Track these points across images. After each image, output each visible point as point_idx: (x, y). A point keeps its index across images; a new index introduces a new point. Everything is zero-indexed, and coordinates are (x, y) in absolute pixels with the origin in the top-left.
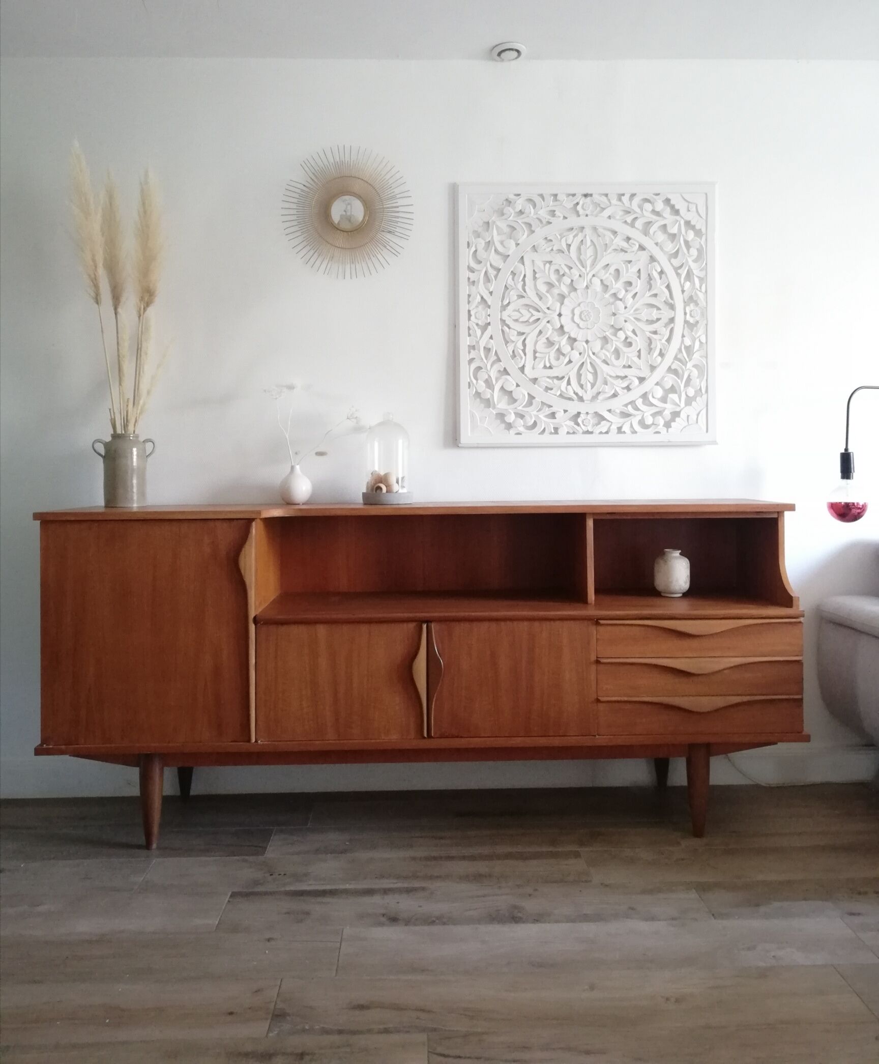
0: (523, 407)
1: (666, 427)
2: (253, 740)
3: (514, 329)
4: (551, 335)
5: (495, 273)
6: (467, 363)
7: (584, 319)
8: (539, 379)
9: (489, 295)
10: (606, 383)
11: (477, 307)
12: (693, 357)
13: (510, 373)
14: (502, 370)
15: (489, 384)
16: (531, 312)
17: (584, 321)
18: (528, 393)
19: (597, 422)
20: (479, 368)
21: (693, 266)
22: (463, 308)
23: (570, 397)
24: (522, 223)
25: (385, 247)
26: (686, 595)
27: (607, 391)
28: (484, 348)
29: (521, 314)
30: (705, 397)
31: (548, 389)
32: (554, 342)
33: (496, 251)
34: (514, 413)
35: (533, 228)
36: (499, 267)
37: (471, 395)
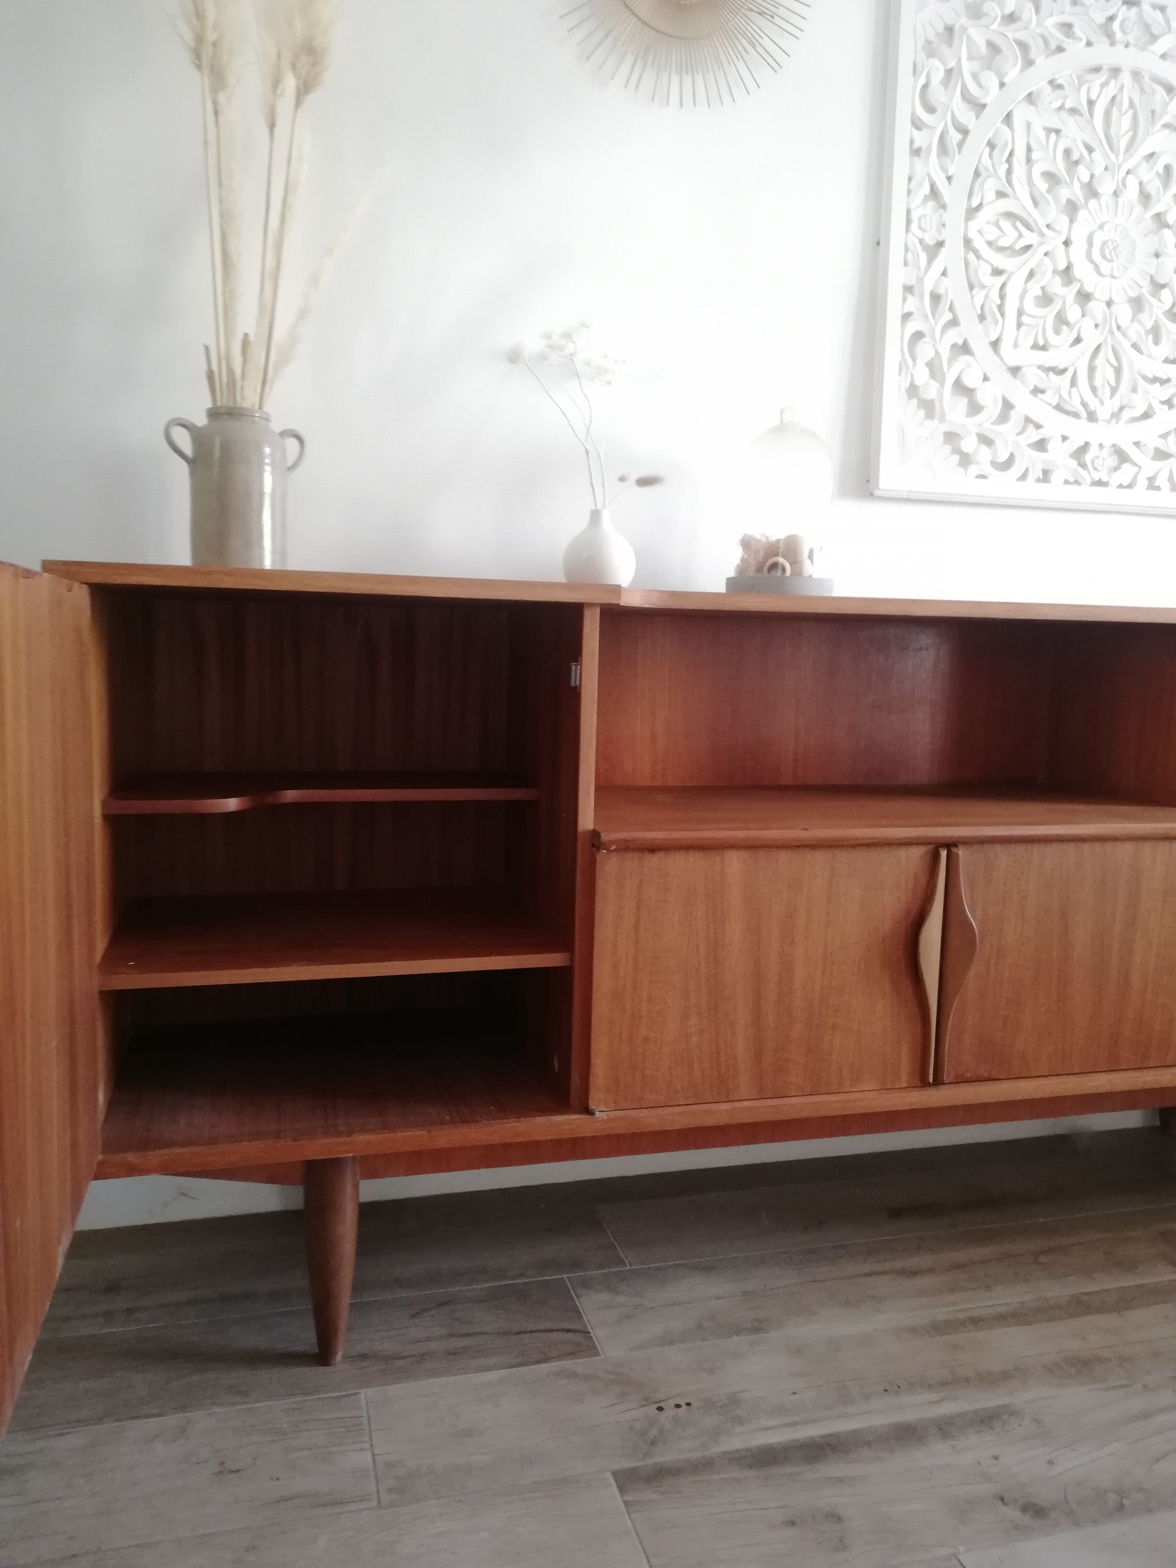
0: (992, 424)
3: (986, 262)
4: (1049, 281)
5: (960, 137)
6: (899, 321)
7: (1109, 257)
8: (1024, 369)
9: (946, 181)
10: (1135, 389)
11: (923, 203)
13: (974, 351)
14: (960, 343)
15: (934, 369)
16: (1019, 230)
17: (1108, 261)
18: (1003, 397)
19: (1115, 464)
20: (918, 336)
22: (898, 201)
23: (1075, 410)
24: (1013, 40)
25: (754, 46)
27: (1135, 404)
28: (932, 293)
29: (1003, 232)
31: (1037, 391)
32: (1053, 296)
33: (964, 88)
34: (977, 434)
35: (1032, 56)
36: (968, 127)
37: (903, 390)
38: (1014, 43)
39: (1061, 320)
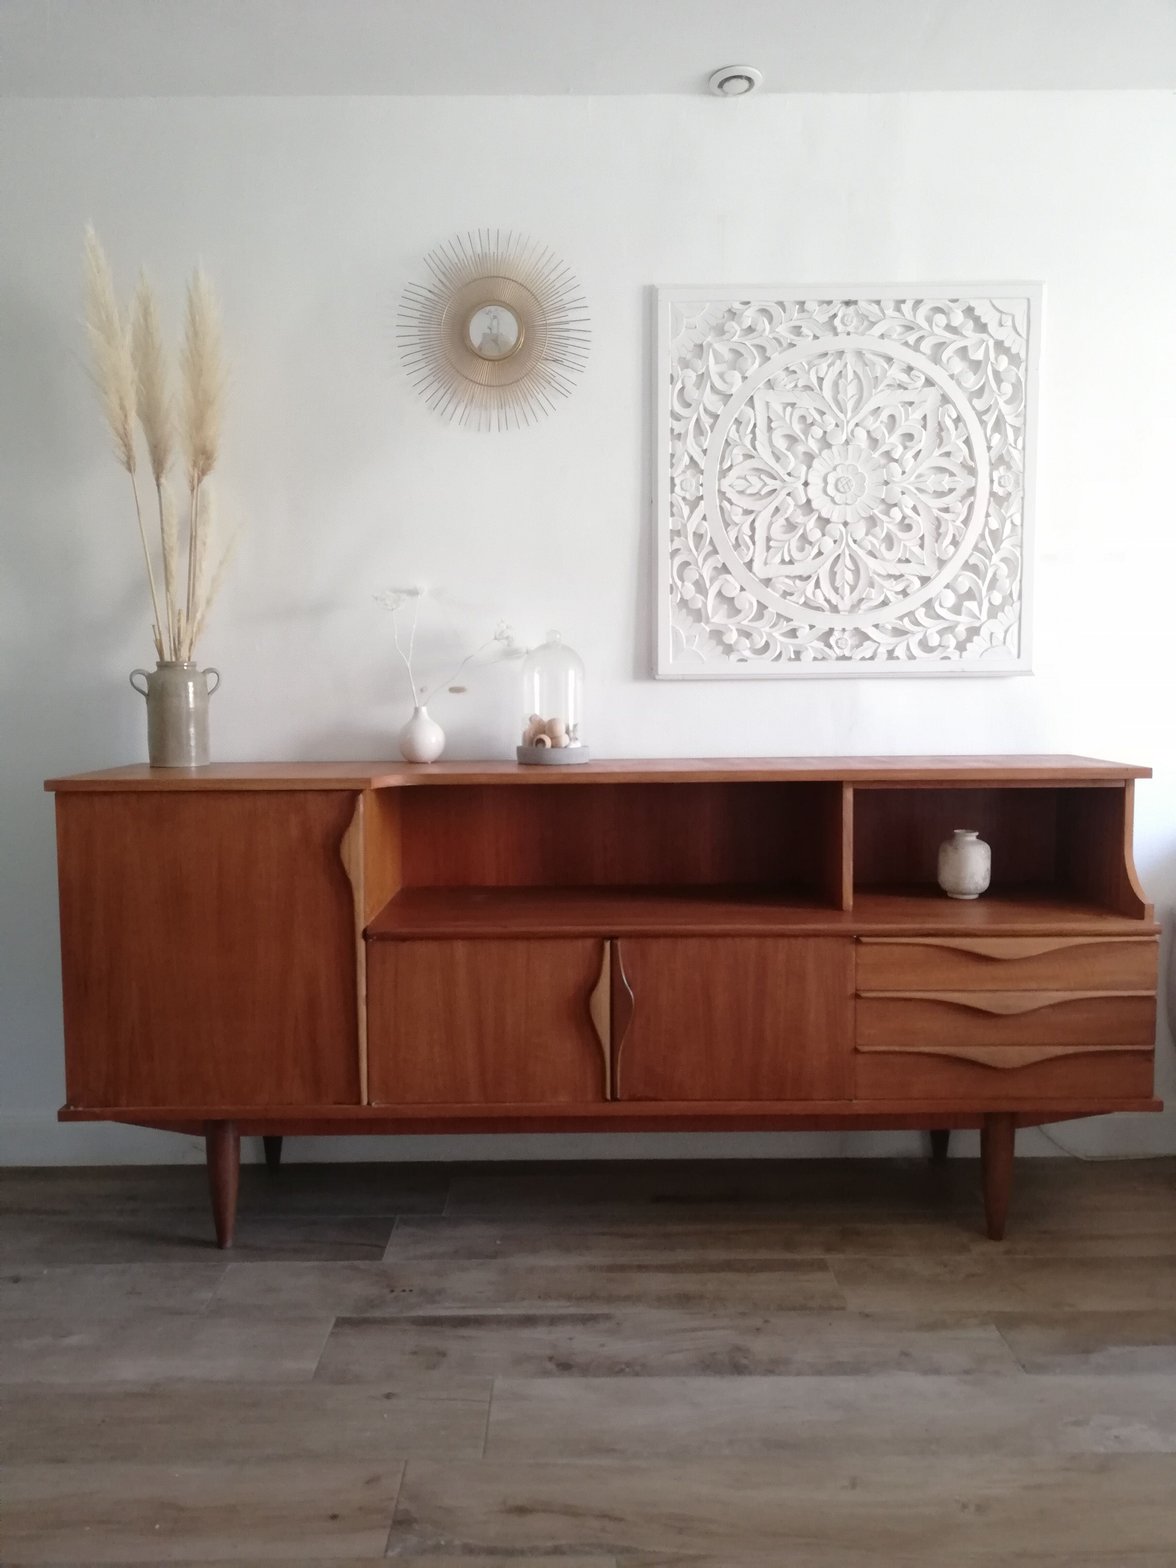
0: (752, 620)
1: (960, 651)
2: (365, 1101)
3: (739, 506)
4: (792, 514)
5: (712, 421)
6: (669, 556)
7: (842, 490)
8: (773, 580)
9: (702, 454)
10: (872, 585)
11: (684, 472)
12: (1001, 547)
13: (732, 572)
14: (720, 566)
15: (700, 587)
16: (763, 480)
17: (842, 492)
18: (758, 601)
19: (857, 643)
20: (686, 564)
21: (1005, 409)
22: (664, 473)
23: (818, 605)
24: (752, 345)
25: (549, 383)
26: (984, 896)
27: (873, 596)
28: (694, 533)
29: (750, 483)
30: (1017, 605)
31: (786, 594)
32: (797, 525)
33: (713, 387)
34: (738, 630)
35: (769, 354)
36: (718, 413)
37: (674, 603)
38: (752, 348)
39: (804, 541)
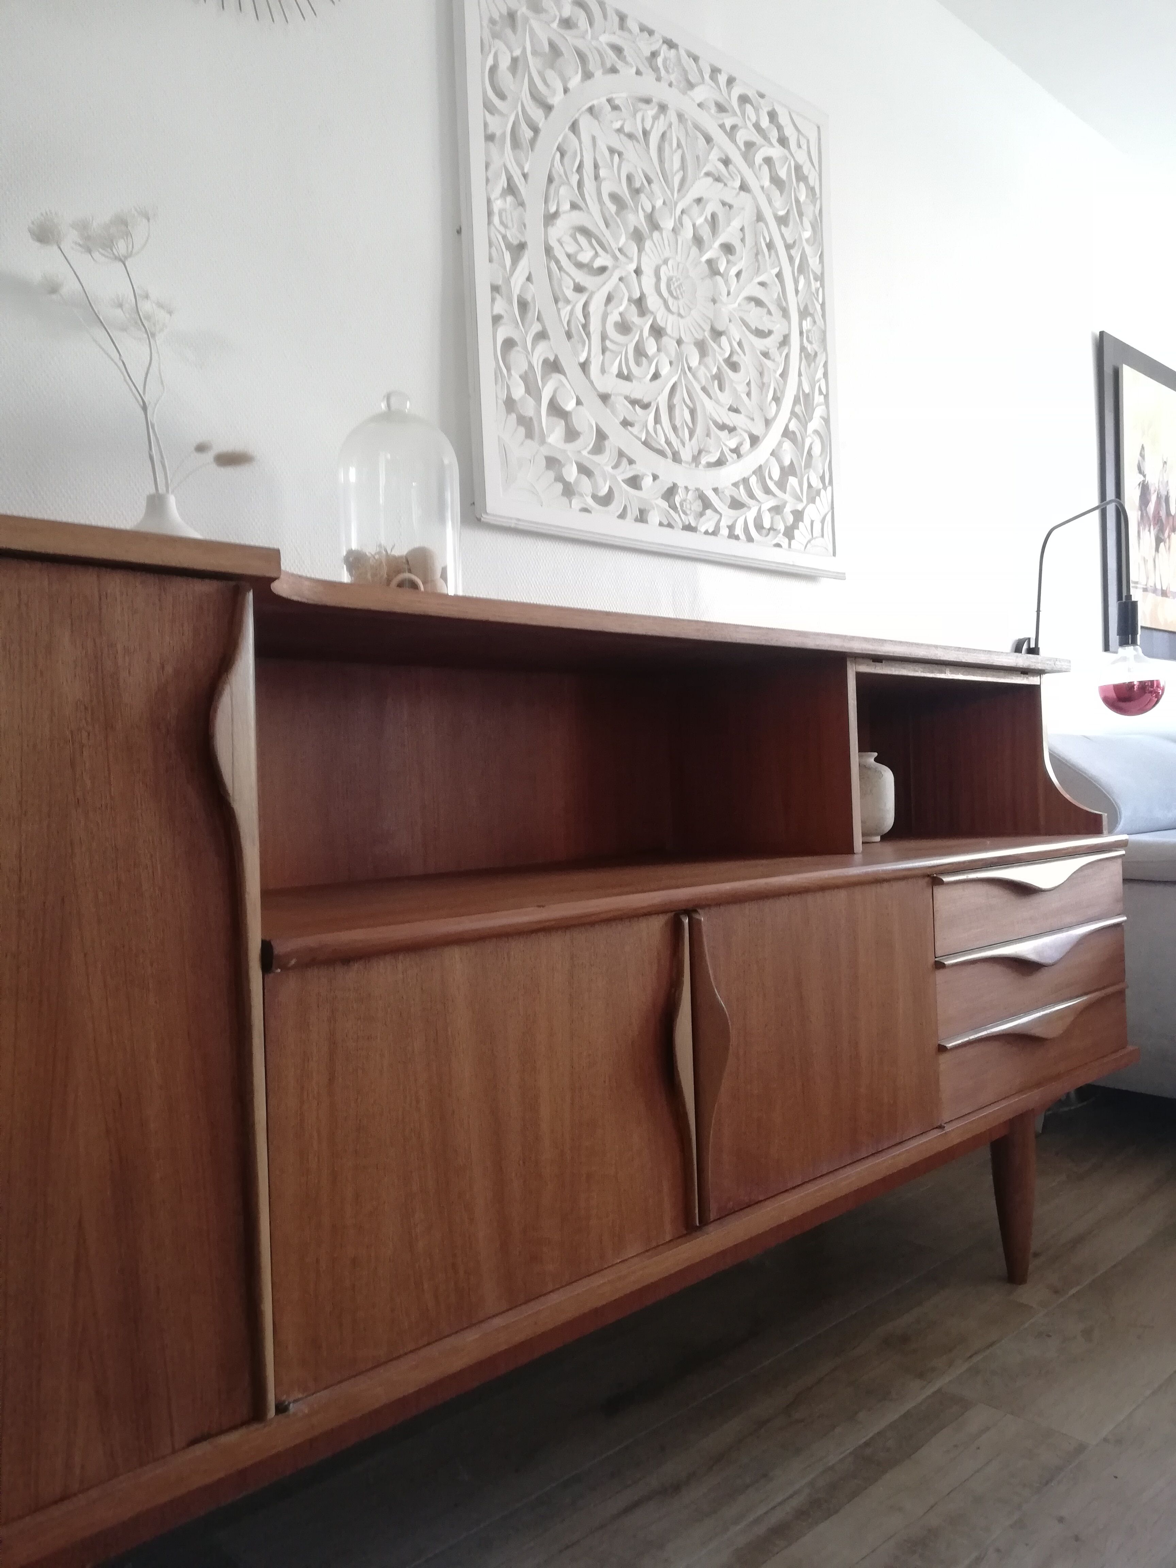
0: (589, 453)
1: (789, 539)
3: (568, 275)
4: (625, 310)
5: (531, 134)
6: (490, 322)
7: (674, 294)
8: (613, 397)
9: (523, 178)
10: (709, 434)
11: (502, 196)
12: (813, 416)
13: (565, 373)
14: (552, 359)
15: (529, 384)
16: (594, 249)
17: (674, 298)
18: (596, 425)
19: (700, 509)
20: (509, 344)
21: (809, 250)
22: (477, 187)
23: (661, 448)
24: (572, 46)
27: (711, 449)
28: (519, 297)
29: (580, 247)
30: (829, 490)
31: (627, 423)
32: (631, 325)
33: (531, 82)
34: (576, 462)
35: (591, 67)
36: (538, 124)
37: (500, 402)
38: (573, 50)
39: (640, 352)
